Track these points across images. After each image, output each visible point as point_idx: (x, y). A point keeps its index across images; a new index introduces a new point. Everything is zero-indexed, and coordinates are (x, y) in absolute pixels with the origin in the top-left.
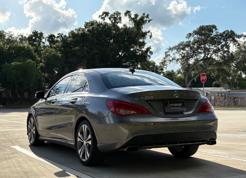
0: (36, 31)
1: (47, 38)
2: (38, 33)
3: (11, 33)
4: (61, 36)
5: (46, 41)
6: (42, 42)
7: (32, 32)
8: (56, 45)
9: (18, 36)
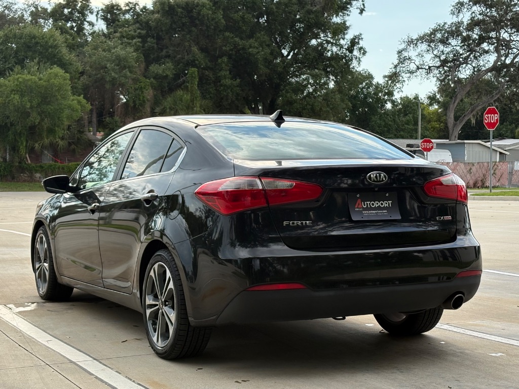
1: (101, 13)
6: (88, 22)
9: (26, 6)
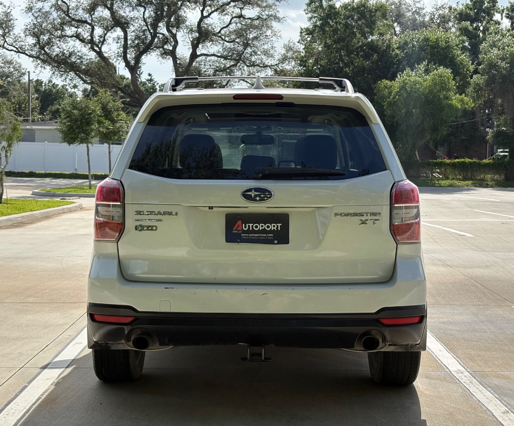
1: (506, 12)
3: (418, 5)
5: (502, 19)
6: (493, 21)
9: (435, 10)
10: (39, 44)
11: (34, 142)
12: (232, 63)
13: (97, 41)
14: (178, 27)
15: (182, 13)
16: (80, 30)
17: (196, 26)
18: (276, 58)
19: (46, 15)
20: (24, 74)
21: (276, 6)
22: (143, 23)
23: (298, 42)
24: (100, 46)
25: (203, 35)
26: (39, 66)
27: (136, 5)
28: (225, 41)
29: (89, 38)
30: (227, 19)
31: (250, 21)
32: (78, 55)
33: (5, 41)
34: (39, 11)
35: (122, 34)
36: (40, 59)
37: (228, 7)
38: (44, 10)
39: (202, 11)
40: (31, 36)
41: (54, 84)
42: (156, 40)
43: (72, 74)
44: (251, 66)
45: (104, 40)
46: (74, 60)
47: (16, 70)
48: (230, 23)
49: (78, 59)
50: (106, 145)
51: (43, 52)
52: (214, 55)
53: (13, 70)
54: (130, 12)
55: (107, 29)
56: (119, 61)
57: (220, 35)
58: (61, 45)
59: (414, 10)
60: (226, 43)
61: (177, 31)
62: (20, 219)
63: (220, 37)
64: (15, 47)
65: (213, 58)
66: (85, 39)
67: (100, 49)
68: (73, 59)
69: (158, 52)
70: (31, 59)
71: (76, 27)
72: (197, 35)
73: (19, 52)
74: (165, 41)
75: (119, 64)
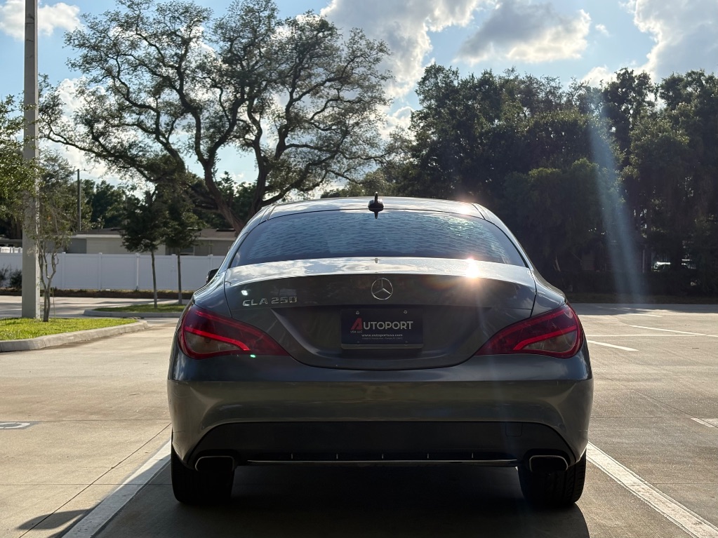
0: (630, 71)
2: (634, 75)
3: (553, 84)
4: (699, 81)
5: (656, 99)
7: (616, 75)
8: (680, 109)
10: (92, 133)
11: (86, 253)
12: (328, 155)
13: (164, 130)
14: (261, 114)
15: (266, 95)
16: (142, 117)
17: (284, 111)
18: (382, 148)
19: (101, 99)
20: (72, 173)
21: (380, 85)
22: (219, 108)
23: (409, 129)
24: (167, 136)
25: (292, 121)
26: (92, 160)
27: (210, 87)
28: (320, 128)
29: (154, 126)
30: (322, 102)
31: (348, 104)
32: (140, 147)
33: (52, 130)
34: (93, 95)
35: (193, 121)
36: (94, 152)
37: (322, 88)
38: (99, 94)
39: (291, 94)
40: (83, 123)
41: (108, 185)
42: (235, 128)
43: (133, 170)
44: (352, 158)
45: (172, 129)
46: (136, 153)
47: (62, 169)
48: (325, 107)
49: (140, 151)
50: (174, 256)
51: (97, 143)
52: (306, 146)
53: (58, 168)
54: (203, 94)
55: (176, 115)
56: (190, 154)
57: (312, 121)
58: (119, 134)
59: (548, 90)
60: (320, 131)
61: (260, 117)
62: (72, 338)
63: (313, 123)
64: (63, 137)
65: (305, 149)
66: (149, 127)
67: (167, 139)
68: (134, 152)
69: (238, 143)
70: (83, 152)
71: (137, 114)
72: (285, 122)
73: (67, 143)
74: (247, 129)
75: (190, 157)
